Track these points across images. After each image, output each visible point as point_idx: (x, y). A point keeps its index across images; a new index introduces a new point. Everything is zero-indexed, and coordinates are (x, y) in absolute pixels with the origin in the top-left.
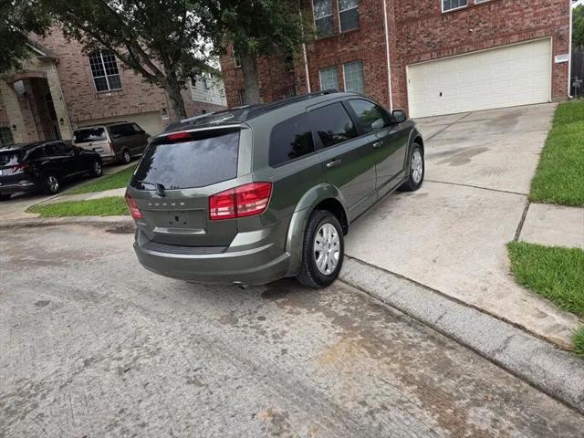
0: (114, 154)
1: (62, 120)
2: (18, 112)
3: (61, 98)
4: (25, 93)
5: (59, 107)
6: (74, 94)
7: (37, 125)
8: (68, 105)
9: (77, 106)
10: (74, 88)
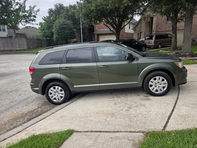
0: (154, 45)
1: (153, 31)
2: (144, 28)
3: (155, 24)
4: (149, 22)
5: (154, 26)
6: (160, 22)
7: (149, 32)
8: (157, 26)
9: (159, 26)
10: (160, 20)
